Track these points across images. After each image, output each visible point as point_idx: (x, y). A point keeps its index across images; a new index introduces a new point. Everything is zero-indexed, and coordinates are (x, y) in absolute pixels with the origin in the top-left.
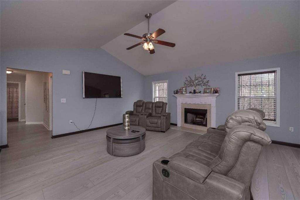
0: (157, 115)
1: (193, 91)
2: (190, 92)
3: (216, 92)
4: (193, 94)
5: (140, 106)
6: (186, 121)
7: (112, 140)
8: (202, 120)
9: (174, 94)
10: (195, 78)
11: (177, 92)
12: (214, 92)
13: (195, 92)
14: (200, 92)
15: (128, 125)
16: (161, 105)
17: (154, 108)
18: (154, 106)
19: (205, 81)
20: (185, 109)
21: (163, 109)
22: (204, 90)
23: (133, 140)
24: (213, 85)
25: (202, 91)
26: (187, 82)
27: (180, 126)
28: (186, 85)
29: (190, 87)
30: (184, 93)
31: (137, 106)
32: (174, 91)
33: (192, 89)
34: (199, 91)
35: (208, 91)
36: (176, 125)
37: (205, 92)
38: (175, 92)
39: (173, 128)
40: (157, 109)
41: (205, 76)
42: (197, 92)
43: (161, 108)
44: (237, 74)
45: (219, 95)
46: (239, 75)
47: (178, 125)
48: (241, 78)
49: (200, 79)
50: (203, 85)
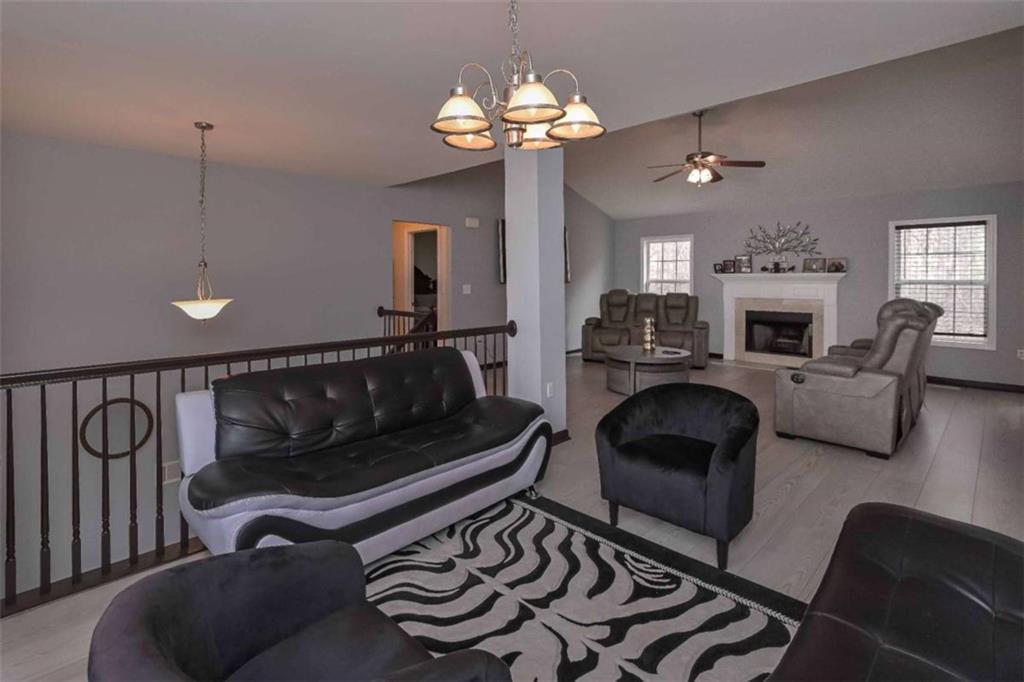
0: (672, 328)
1: (771, 266)
2: (764, 269)
3: (838, 268)
4: (771, 272)
5: (619, 306)
6: (750, 346)
7: (632, 365)
8: (796, 342)
9: (716, 272)
10: (779, 231)
11: (723, 268)
12: (833, 269)
13: (777, 268)
14: (792, 269)
15: (652, 340)
16: (683, 304)
17: (661, 311)
18: (661, 304)
19: (806, 239)
20: (749, 313)
21: (687, 313)
22: (804, 265)
23: (667, 368)
24: (828, 251)
25: (800, 265)
26: (753, 243)
27: (732, 358)
28: (750, 249)
29: (764, 255)
30: (744, 269)
31: (609, 305)
32: (715, 265)
33: (769, 260)
34: (790, 266)
35: (814, 267)
36: (720, 357)
37: (807, 268)
38: (717, 268)
39: (714, 362)
40: (672, 313)
41: (807, 228)
42: (784, 269)
43: (683, 312)
44: (892, 225)
45: (845, 277)
46: (898, 228)
47: (725, 357)
48: (902, 234)
49: (794, 235)
50: (802, 251)
